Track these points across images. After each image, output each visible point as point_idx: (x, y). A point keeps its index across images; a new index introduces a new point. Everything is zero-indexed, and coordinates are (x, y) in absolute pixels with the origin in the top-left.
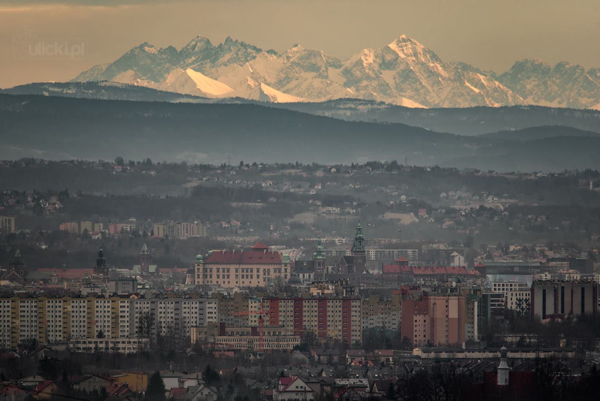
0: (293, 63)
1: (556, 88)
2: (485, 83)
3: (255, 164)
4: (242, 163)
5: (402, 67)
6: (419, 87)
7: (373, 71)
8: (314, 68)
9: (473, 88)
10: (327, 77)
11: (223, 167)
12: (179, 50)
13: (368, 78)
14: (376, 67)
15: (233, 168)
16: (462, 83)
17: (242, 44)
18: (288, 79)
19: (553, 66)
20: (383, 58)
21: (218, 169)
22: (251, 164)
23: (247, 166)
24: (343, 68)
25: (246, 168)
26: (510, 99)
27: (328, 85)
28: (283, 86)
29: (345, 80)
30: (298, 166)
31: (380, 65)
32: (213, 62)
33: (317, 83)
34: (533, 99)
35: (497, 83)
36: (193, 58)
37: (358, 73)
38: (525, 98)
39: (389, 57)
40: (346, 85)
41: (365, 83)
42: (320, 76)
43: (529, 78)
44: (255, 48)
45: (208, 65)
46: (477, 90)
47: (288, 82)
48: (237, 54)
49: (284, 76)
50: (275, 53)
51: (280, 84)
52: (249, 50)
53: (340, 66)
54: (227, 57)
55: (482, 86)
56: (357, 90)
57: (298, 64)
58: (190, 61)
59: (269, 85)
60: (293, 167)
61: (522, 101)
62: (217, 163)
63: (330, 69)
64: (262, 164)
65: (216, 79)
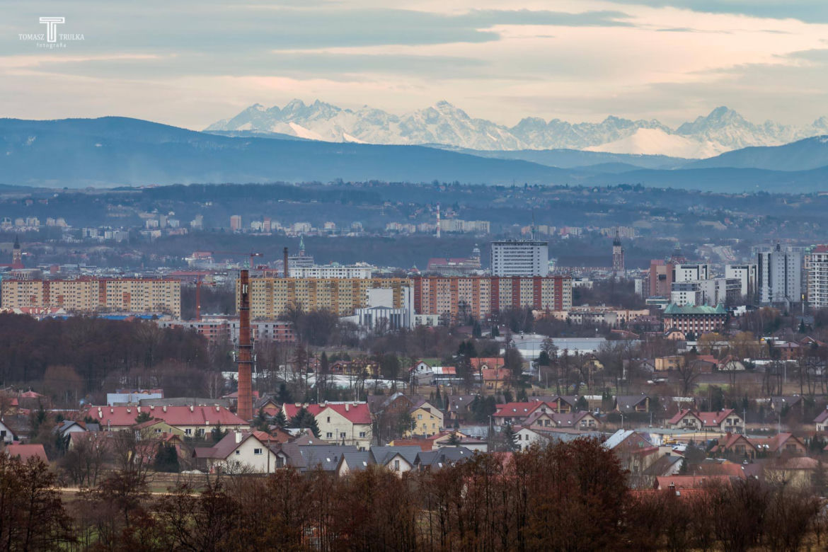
0: (364, 119)
1: (550, 138)
2: (501, 134)
3: (536, 186)
4: (526, 185)
5: (442, 122)
6: (454, 136)
7: (421, 124)
8: (379, 122)
9: (492, 137)
10: (388, 129)
11: (513, 187)
12: (281, 109)
13: (417, 129)
14: (424, 123)
15: (520, 189)
16: (484, 134)
17: (327, 105)
18: (361, 130)
19: (548, 122)
20: (428, 115)
21: (508, 189)
22: (533, 186)
23: (531, 187)
24: (400, 123)
25: (530, 189)
26: (519, 145)
27: (389, 135)
28: (357, 135)
29: (401, 131)
30: (567, 187)
31: (426, 120)
32: (306, 117)
33: (381, 133)
34: (535, 146)
35: (509, 134)
36: (292, 115)
37: (411, 127)
38: (529, 145)
39: (432, 115)
40: (402, 134)
41: (416, 133)
42: (383, 128)
43: (531, 130)
44: (336, 108)
45: (303, 120)
46: (495, 139)
47: (361, 133)
48: (323, 112)
49: (358, 128)
50: (351, 112)
51: (355, 134)
52: (332, 109)
53: (397, 121)
54: (317, 114)
55: (499, 136)
56: (410, 138)
57: (368, 120)
58: (289, 117)
59: (347, 133)
60: (564, 188)
61: (526, 147)
62: (507, 184)
63: (390, 123)
64: (541, 186)
65: (309, 130)
